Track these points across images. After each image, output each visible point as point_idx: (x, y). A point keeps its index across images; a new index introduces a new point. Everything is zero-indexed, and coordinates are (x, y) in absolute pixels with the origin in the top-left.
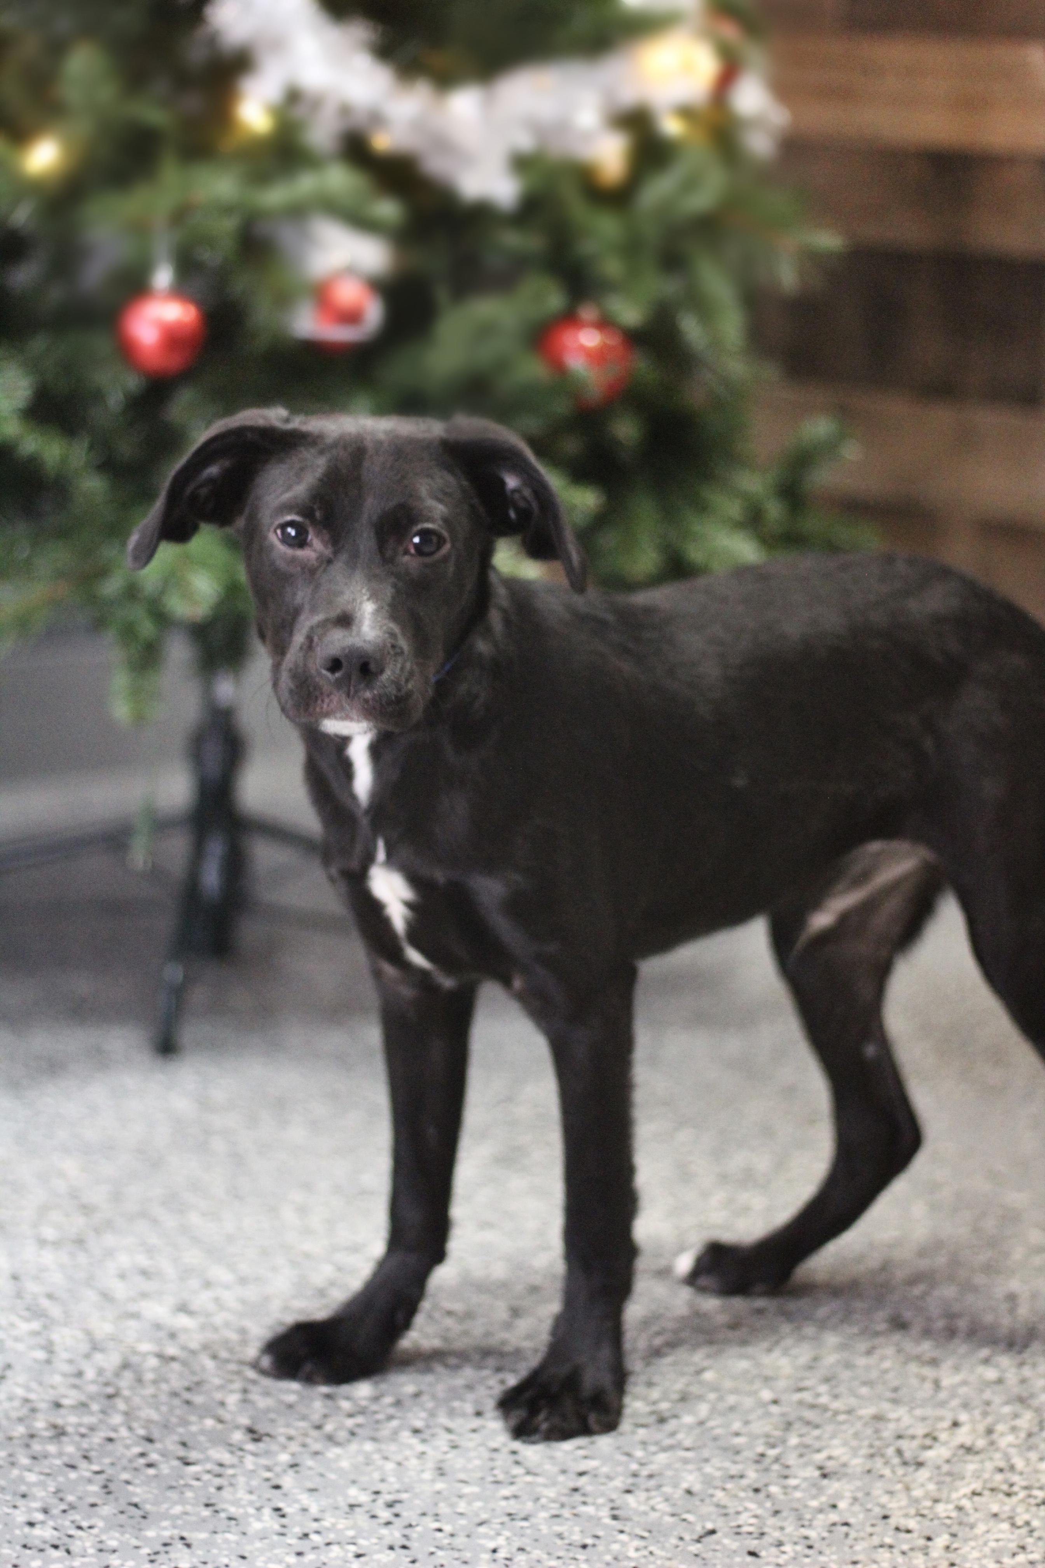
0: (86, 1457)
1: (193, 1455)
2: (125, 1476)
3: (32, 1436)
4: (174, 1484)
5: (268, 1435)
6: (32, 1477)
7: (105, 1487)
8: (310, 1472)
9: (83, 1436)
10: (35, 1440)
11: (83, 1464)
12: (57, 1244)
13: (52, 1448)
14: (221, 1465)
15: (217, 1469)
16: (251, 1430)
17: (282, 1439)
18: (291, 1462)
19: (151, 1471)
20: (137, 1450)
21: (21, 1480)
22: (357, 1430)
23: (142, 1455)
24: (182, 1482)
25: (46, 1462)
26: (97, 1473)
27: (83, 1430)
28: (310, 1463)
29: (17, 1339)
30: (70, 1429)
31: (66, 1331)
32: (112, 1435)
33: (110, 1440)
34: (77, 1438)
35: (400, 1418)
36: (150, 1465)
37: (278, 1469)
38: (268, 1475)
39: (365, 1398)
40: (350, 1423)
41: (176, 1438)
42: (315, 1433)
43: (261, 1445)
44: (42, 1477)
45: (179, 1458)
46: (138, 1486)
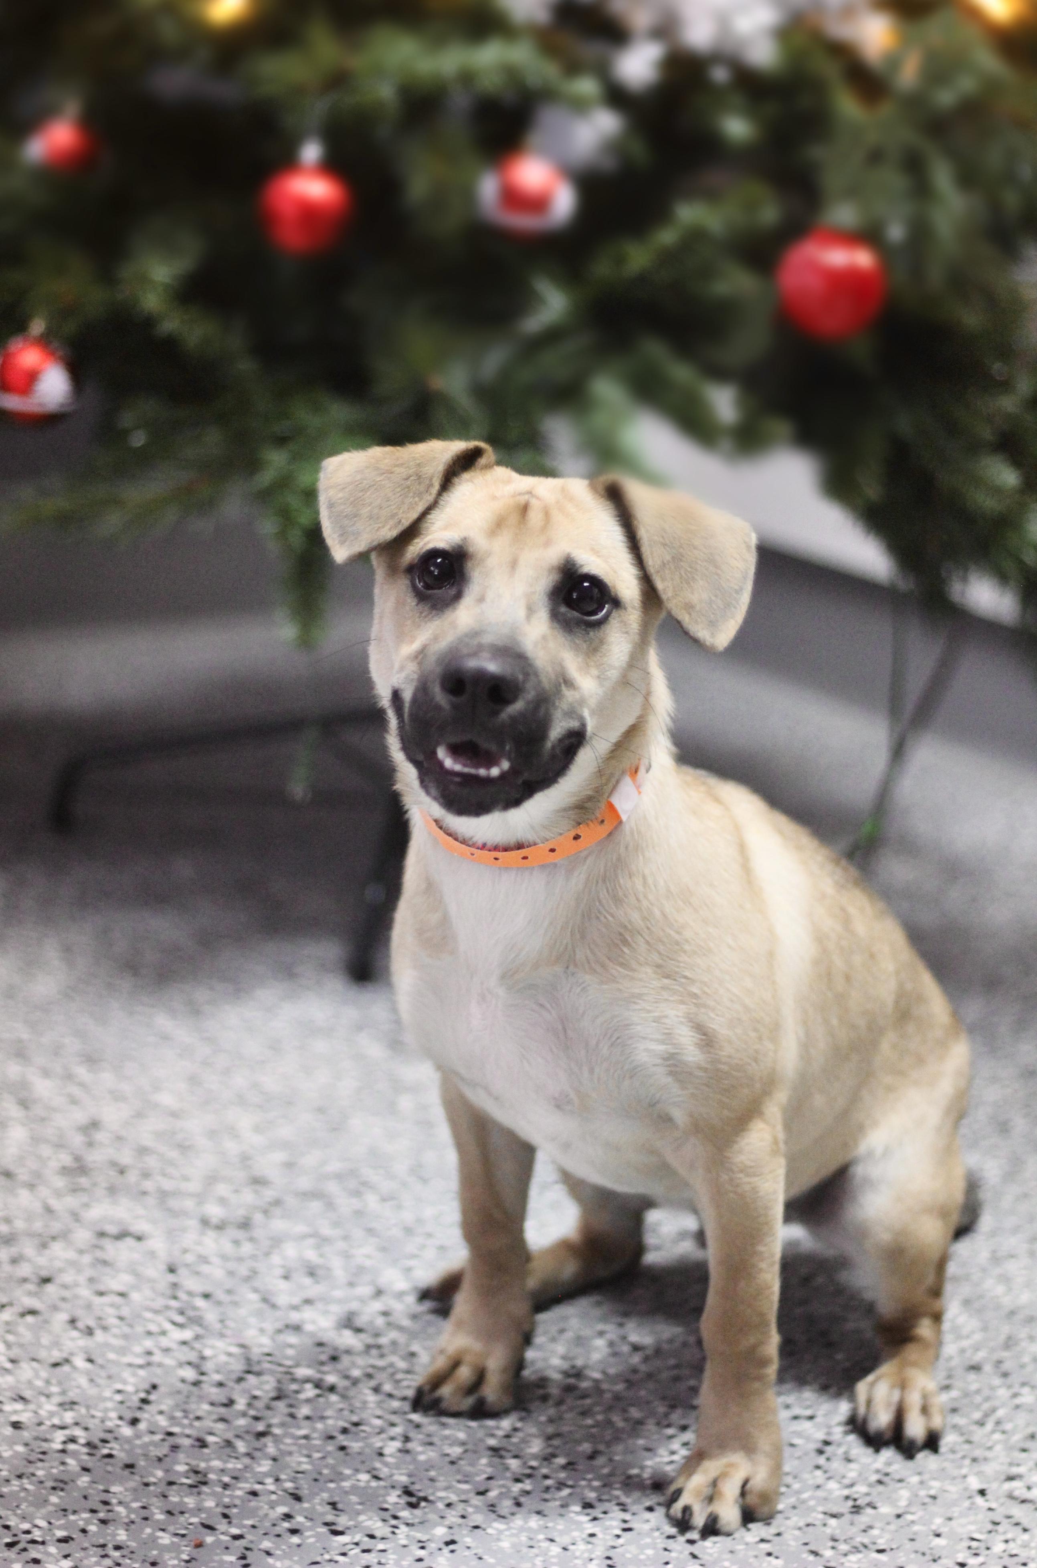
0: (225, 1516)
1: (343, 1521)
2: (266, 1544)
3: (171, 1483)
4: (318, 1559)
5: (425, 1499)
6: (165, 1539)
7: (243, 1557)
8: (467, 1553)
9: (226, 1486)
10: (174, 1487)
11: (222, 1526)
12: (220, 1227)
13: (190, 1501)
14: (372, 1537)
15: (367, 1543)
16: (407, 1492)
17: (441, 1505)
18: (448, 1539)
19: (295, 1540)
20: (282, 1510)
21: (154, 1539)
22: (522, 1500)
23: (288, 1517)
24: (327, 1557)
25: (182, 1519)
26: (236, 1537)
27: (226, 1479)
28: (468, 1540)
29: (166, 1350)
30: (212, 1476)
31: (220, 1344)
32: (258, 1487)
33: (254, 1494)
34: (219, 1489)
35: (571, 1487)
36: (294, 1531)
37: (433, 1546)
38: (421, 1553)
39: (535, 1457)
40: (517, 1488)
41: (325, 1495)
42: (477, 1501)
43: (417, 1512)
44: (175, 1540)
45: (326, 1524)
46: (279, 1558)
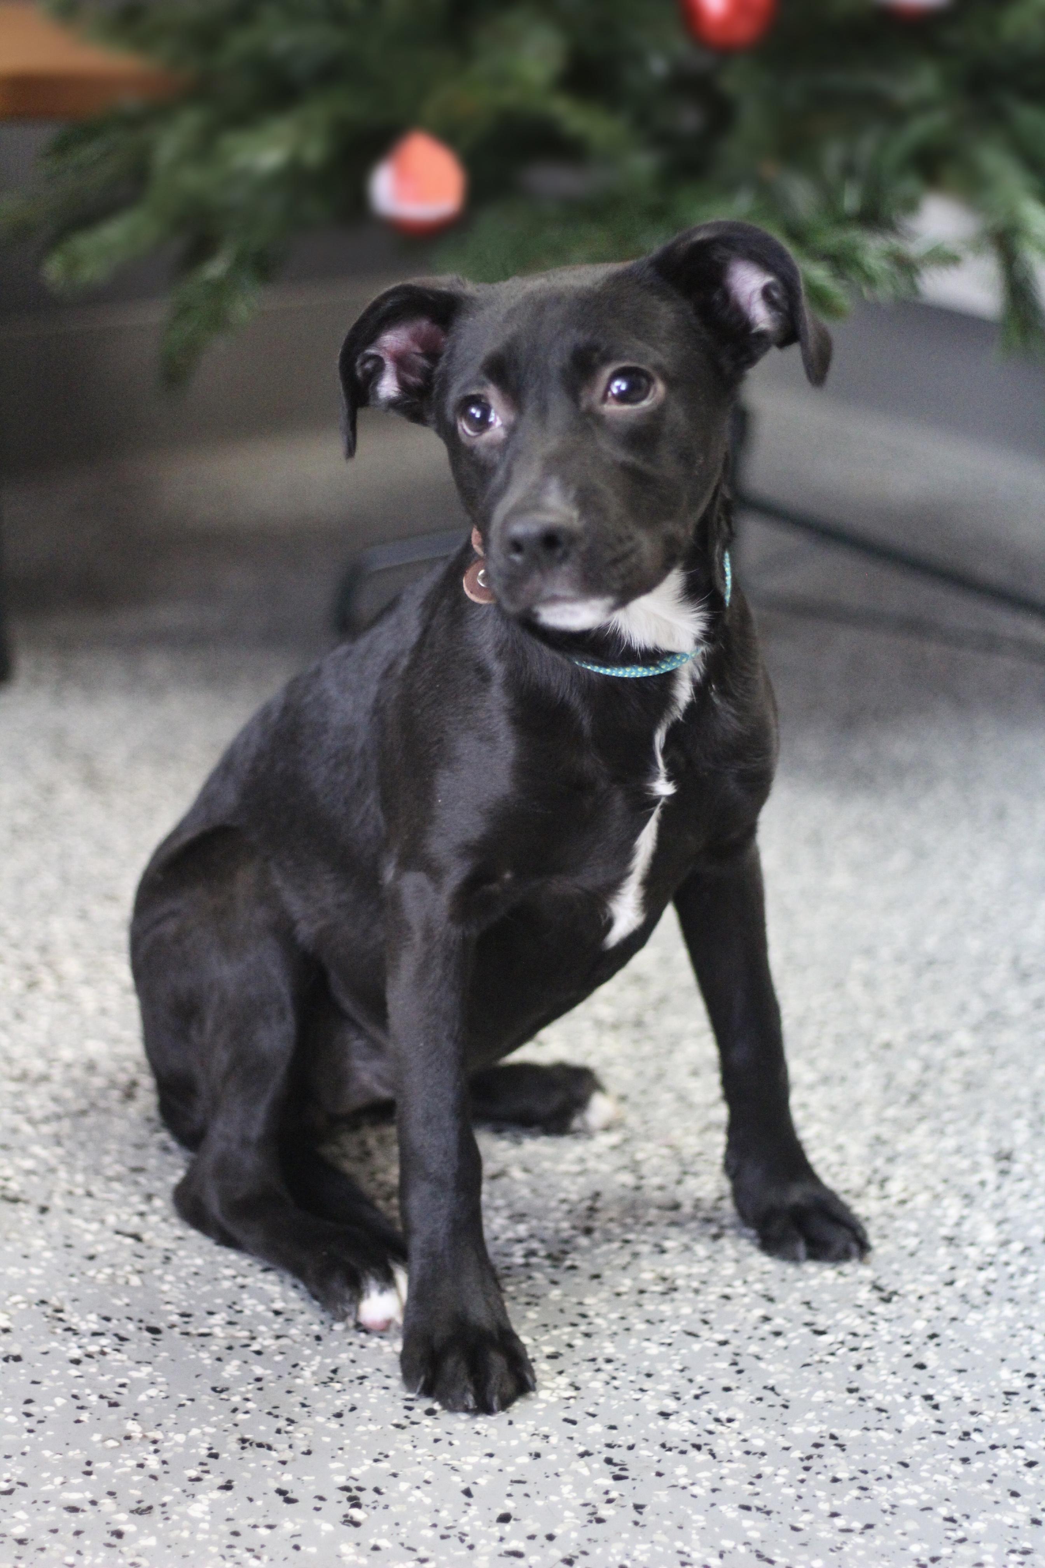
0: (705, 1322)
1: (822, 1322)
2: (754, 1348)
3: (642, 1292)
4: (808, 1361)
5: (895, 1293)
6: (653, 1349)
7: (735, 1364)
8: (952, 1346)
9: (697, 1291)
10: (646, 1295)
11: (704, 1332)
12: (615, 1027)
13: (666, 1309)
14: (855, 1335)
15: (851, 1341)
16: (877, 1288)
17: (913, 1299)
18: (930, 1332)
19: (780, 1342)
20: (759, 1312)
21: (642, 1350)
22: (991, 1288)
23: (766, 1319)
24: (817, 1358)
25: (664, 1327)
26: (724, 1343)
27: (695, 1284)
28: (950, 1333)
29: (599, 1156)
30: (680, 1282)
31: (650, 1146)
32: (728, 1291)
33: (726, 1297)
34: (691, 1295)
35: (1036, 1272)
36: (777, 1334)
37: (917, 1340)
38: (908, 1349)
39: (991, 1244)
40: (982, 1276)
41: (797, 1295)
42: (947, 1291)
43: (891, 1306)
44: (663, 1349)
45: (807, 1324)
46: (770, 1362)
